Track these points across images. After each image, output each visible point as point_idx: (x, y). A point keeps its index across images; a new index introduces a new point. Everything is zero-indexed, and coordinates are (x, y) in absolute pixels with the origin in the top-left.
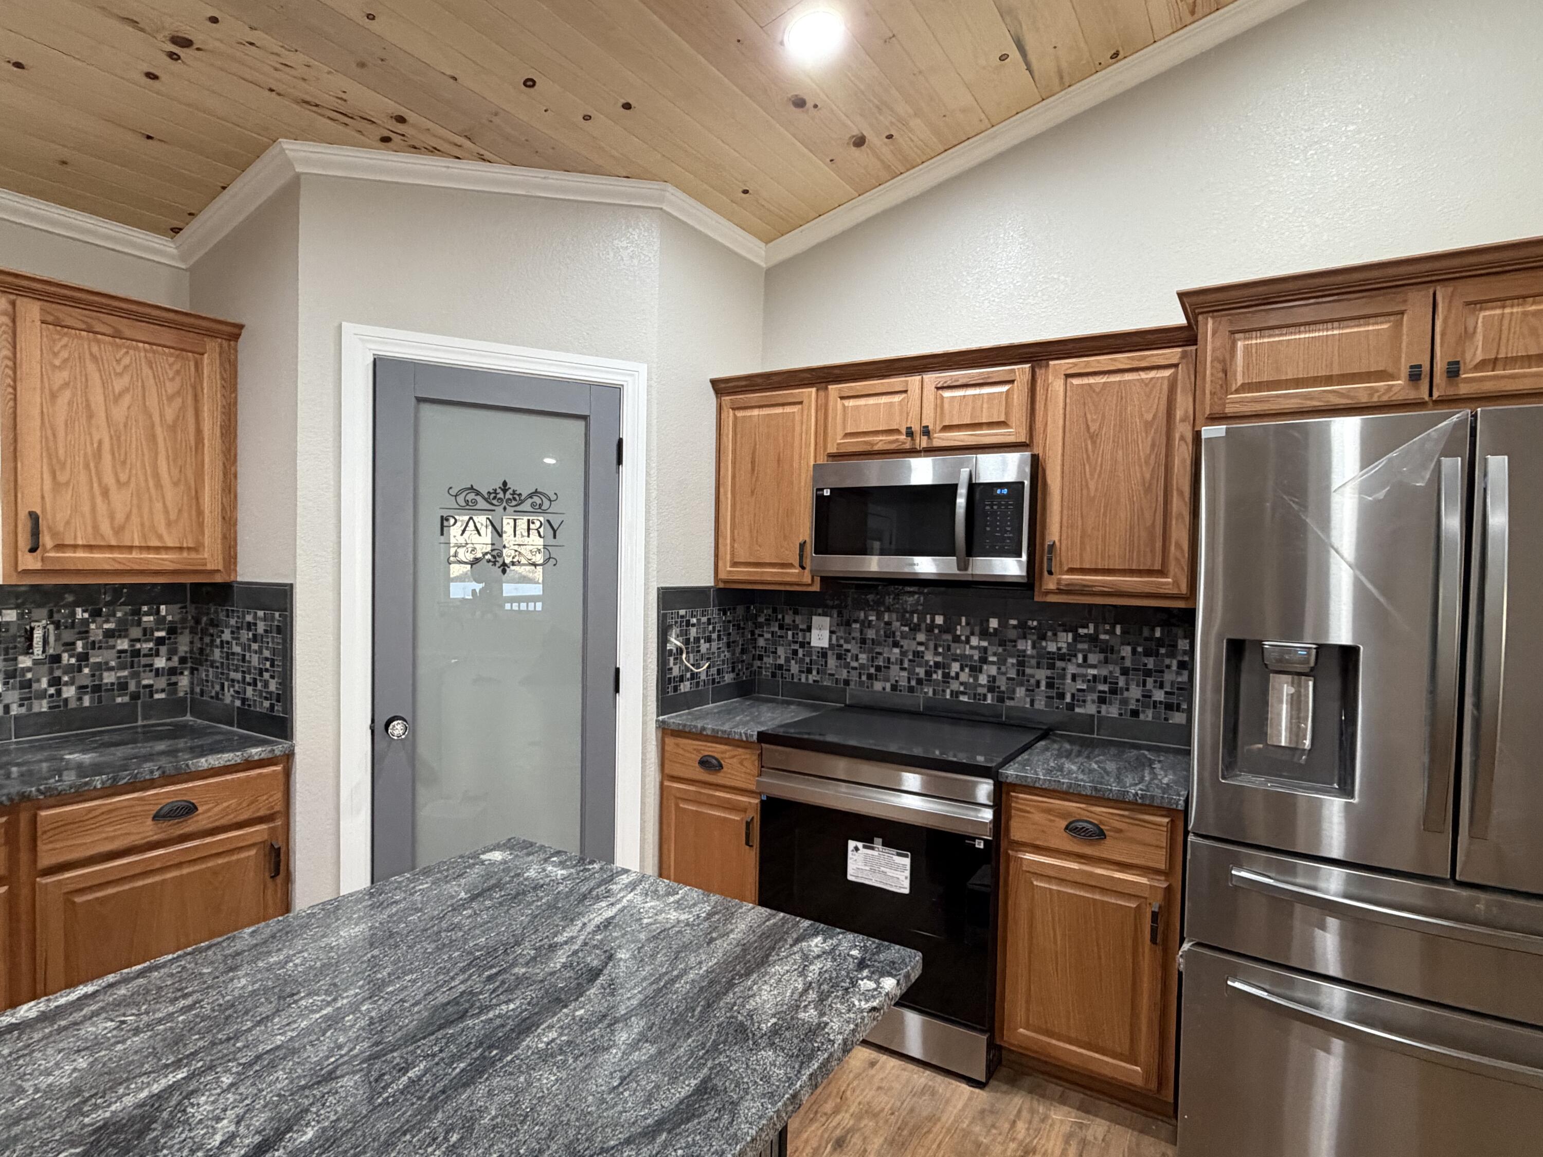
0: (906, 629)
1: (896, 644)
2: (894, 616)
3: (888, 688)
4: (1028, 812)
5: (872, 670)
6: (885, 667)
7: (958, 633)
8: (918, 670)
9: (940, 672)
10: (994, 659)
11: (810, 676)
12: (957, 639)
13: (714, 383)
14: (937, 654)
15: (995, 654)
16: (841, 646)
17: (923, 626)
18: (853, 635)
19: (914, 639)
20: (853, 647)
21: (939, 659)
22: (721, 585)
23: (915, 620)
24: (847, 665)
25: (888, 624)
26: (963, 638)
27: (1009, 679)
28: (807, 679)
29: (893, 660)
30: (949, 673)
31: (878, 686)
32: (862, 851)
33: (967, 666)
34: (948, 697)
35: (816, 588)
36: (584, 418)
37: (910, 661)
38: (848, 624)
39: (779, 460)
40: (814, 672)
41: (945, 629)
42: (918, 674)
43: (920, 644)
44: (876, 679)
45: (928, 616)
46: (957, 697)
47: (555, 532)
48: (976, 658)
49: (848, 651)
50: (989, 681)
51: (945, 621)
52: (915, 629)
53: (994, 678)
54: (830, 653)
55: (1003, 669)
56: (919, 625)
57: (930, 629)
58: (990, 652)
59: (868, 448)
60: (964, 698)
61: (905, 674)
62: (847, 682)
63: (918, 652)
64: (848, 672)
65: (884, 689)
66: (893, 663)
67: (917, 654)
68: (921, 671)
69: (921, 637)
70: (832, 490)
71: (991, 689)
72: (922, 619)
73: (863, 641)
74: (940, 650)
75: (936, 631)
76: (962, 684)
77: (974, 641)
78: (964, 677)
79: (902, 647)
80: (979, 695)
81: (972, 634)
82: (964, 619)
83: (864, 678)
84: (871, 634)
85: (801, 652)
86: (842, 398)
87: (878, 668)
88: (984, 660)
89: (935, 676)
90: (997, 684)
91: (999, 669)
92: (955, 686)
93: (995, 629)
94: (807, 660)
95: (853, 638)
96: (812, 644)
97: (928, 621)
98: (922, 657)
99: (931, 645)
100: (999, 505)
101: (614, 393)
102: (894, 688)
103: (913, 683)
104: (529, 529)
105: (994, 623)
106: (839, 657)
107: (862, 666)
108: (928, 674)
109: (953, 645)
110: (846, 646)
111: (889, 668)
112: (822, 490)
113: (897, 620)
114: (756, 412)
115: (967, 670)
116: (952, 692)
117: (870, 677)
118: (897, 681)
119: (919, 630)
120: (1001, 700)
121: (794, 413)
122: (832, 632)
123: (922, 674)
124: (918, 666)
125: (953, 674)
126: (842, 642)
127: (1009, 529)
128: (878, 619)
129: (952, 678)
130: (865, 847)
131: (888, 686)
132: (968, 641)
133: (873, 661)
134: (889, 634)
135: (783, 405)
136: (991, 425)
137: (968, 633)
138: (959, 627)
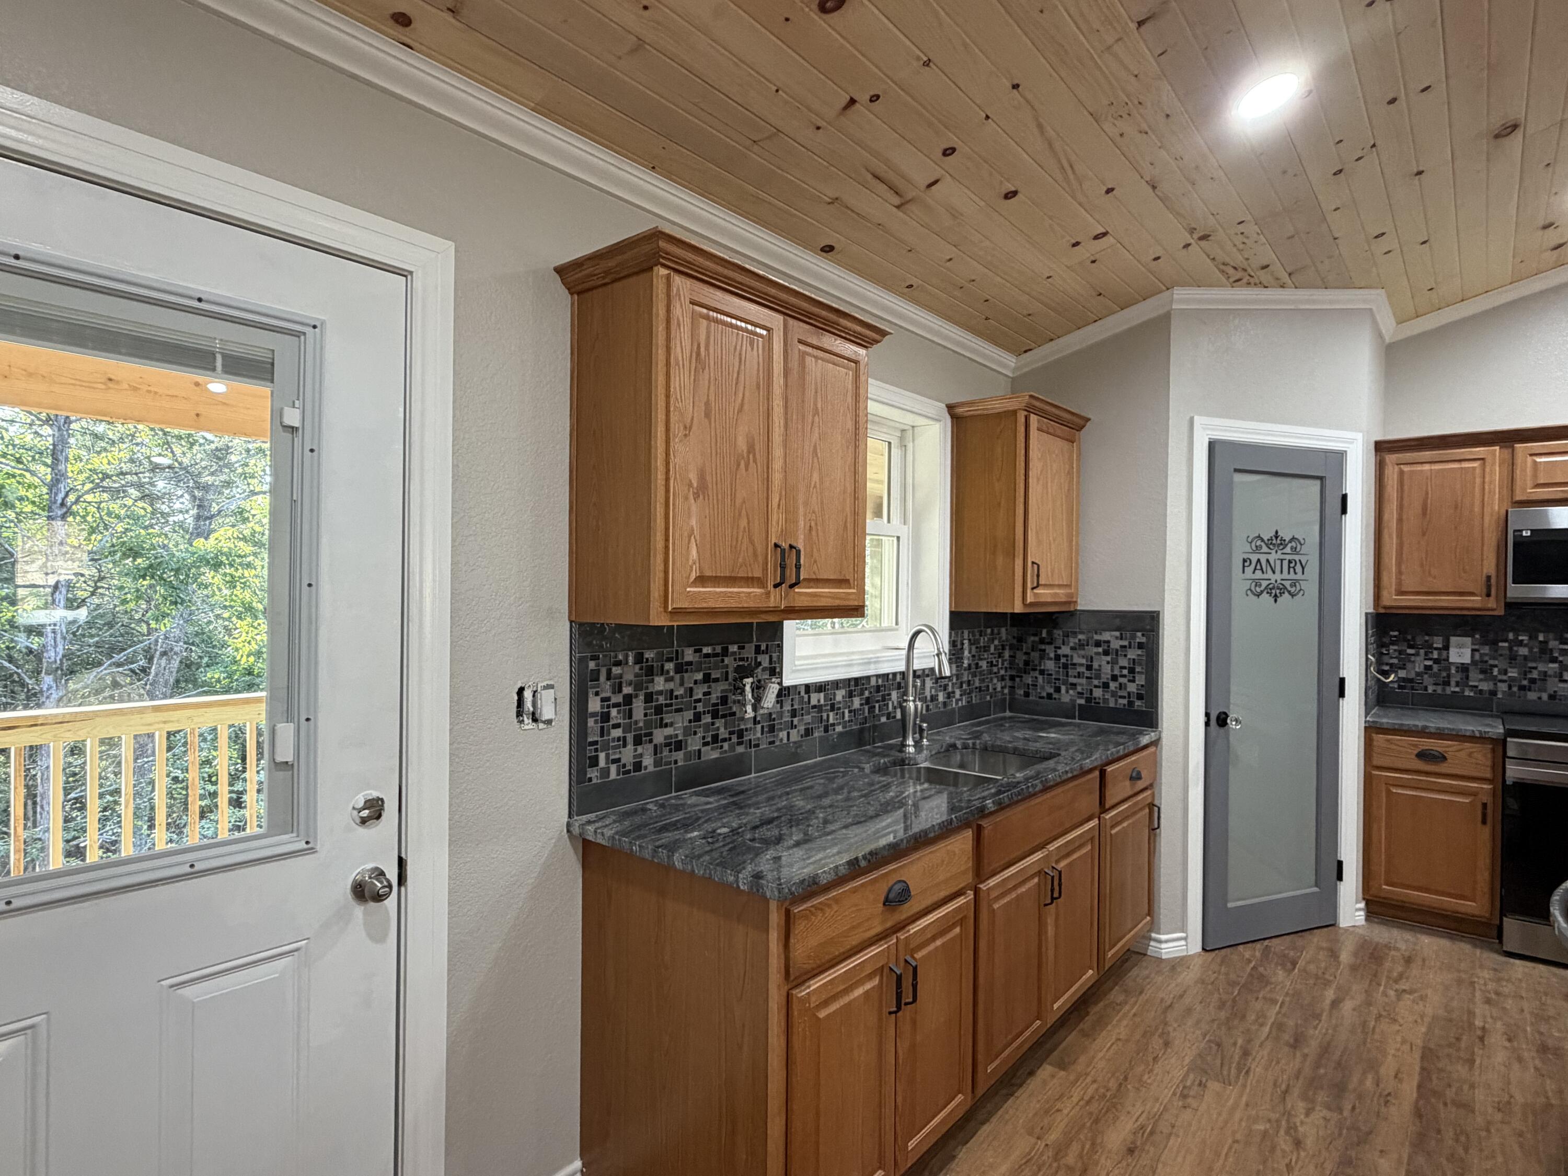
1: (1554, 660)
2: (1551, 635)
5: (1525, 683)
6: (1540, 680)
11: (1447, 688)
13: (1378, 443)
16: (1486, 662)
18: (1500, 652)
20: (1501, 663)
22: (1382, 611)
24: (1493, 679)
25: (1545, 642)
28: (1444, 690)
31: (1532, 696)
35: (1501, 612)
36: (1321, 478)
38: (1494, 643)
39: (1456, 507)
40: (1453, 683)
44: (1530, 690)
49: (1496, 666)
54: (1471, 668)
62: (1493, 693)
64: (1495, 684)
65: (1540, 698)
66: (1550, 676)
70: (1531, 530)
73: (1513, 658)
79: (1561, 662)
83: (1515, 689)
84: (1522, 651)
85: (1436, 668)
86: (1531, 455)
87: (1533, 681)
94: (1444, 674)
95: (1501, 655)
96: (1451, 660)
101: (1340, 457)
102: (1553, 696)
104: (1289, 567)
106: (1484, 671)
107: (1512, 679)
110: (1491, 662)
112: (1521, 531)
113: (1555, 639)
114: (1427, 467)
117: (1522, 688)
118: (1555, 692)
121: (1474, 468)
122: (1473, 650)
126: (1487, 658)
128: (1531, 639)
131: (1545, 697)
133: (1525, 675)
134: (1545, 651)
135: (1460, 461)
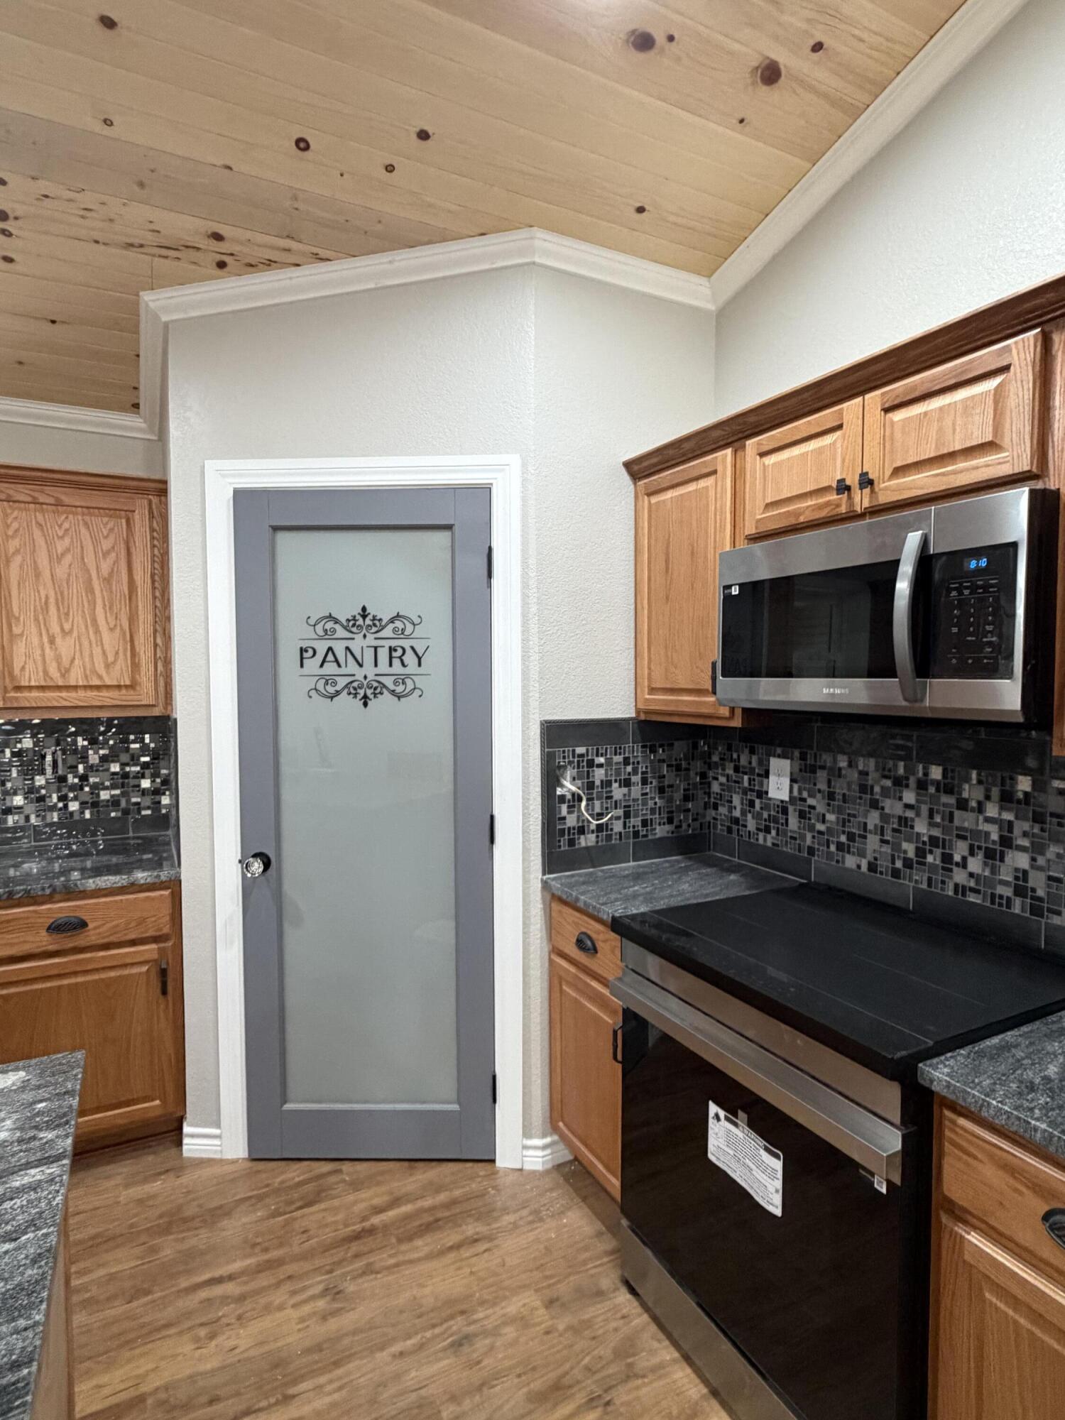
0: (888, 783)
1: (875, 805)
2: (872, 762)
3: (864, 868)
4: (975, 1158)
5: (843, 838)
6: (860, 836)
7: (965, 795)
8: (905, 845)
9: (938, 852)
10: (1025, 843)
11: (769, 837)
12: (962, 805)
13: (628, 465)
14: (932, 824)
15: (1025, 834)
16: (804, 800)
17: (912, 781)
18: (819, 786)
19: (900, 799)
20: (818, 803)
21: (936, 832)
22: (643, 717)
23: (901, 771)
24: (812, 828)
25: (864, 774)
26: (974, 804)
27: (1050, 878)
28: (765, 840)
29: (870, 827)
30: (951, 856)
31: (850, 861)
32: (724, 1123)
33: (979, 848)
34: (951, 893)
35: (737, 723)
36: (449, 527)
37: (894, 830)
38: (813, 770)
39: (692, 553)
40: (773, 832)
41: (947, 787)
42: (905, 852)
43: (907, 806)
44: (849, 852)
45: (921, 766)
46: (964, 894)
47: (419, 659)
48: (995, 837)
49: (813, 808)
50: (1017, 878)
51: (944, 775)
52: (900, 783)
53: (1025, 872)
54: (791, 809)
55: (1041, 861)
56: (907, 779)
57: (922, 785)
58: (1017, 831)
59: (793, 521)
60: (972, 898)
61: (886, 849)
62: (811, 851)
63: (906, 818)
64: (814, 837)
65: (859, 867)
66: (870, 832)
67: (903, 821)
68: (909, 849)
69: (909, 797)
70: (741, 585)
71: (1020, 891)
72: (910, 770)
73: (831, 796)
74: (938, 819)
75: (932, 790)
76: (971, 875)
77: (992, 810)
78: (975, 865)
79: (883, 808)
80: (1001, 897)
81: (988, 798)
82: (974, 775)
83: (833, 848)
84: (840, 788)
85: (757, 802)
86: (761, 454)
87: (851, 837)
88: (1006, 842)
89: (930, 859)
90: (1030, 884)
91: (1034, 859)
92: (960, 877)
93: (1026, 794)
94: (765, 815)
95: (819, 791)
96: (770, 795)
97: (921, 774)
98: (912, 827)
99: (924, 809)
100: (974, 589)
101: (483, 493)
102: (872, 867)
103: (899, 864)
104: (391, 658)
105: (1024, 784)
106: (802, 815)
107: (831, 831)
108: (921, 853)
109: (957, 813)
110: (811, 801)
111: (865, 837)
112: (729, 587)
113: (876, 770)
114: (669, 494)
115: (980, 856)
116: (956, 886)
117: (840, 847)
118: (876, 859)
119: (907, 786)
120: (1036, 910)
121: (707, 488)
122: (793, 781)
123: (911, 854)
124: (906, 840)
125: (957, 858)
126: (805, 794)
127: (989, 628)
128: (850, 765)
129: (957, 864)
130: (727, 1119)
131: (864, 864)
132: (980, 809)
133: (844, 826)
134: (864, 788)
135: (697, 479)
136: (969, 452)
137: (981, 798)
138: (966, 786)
